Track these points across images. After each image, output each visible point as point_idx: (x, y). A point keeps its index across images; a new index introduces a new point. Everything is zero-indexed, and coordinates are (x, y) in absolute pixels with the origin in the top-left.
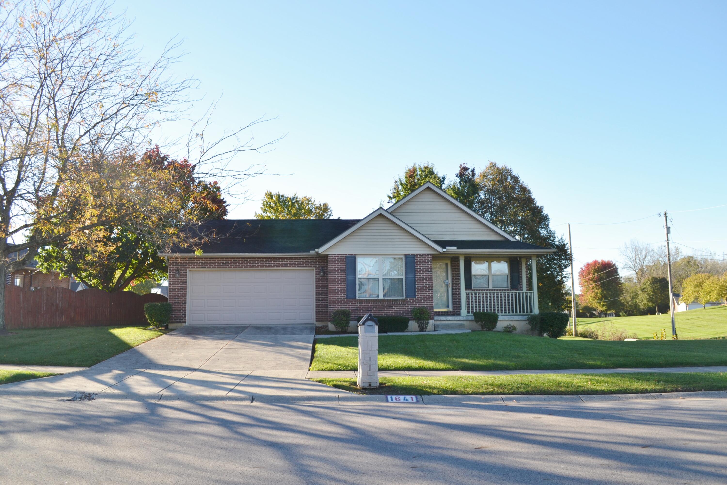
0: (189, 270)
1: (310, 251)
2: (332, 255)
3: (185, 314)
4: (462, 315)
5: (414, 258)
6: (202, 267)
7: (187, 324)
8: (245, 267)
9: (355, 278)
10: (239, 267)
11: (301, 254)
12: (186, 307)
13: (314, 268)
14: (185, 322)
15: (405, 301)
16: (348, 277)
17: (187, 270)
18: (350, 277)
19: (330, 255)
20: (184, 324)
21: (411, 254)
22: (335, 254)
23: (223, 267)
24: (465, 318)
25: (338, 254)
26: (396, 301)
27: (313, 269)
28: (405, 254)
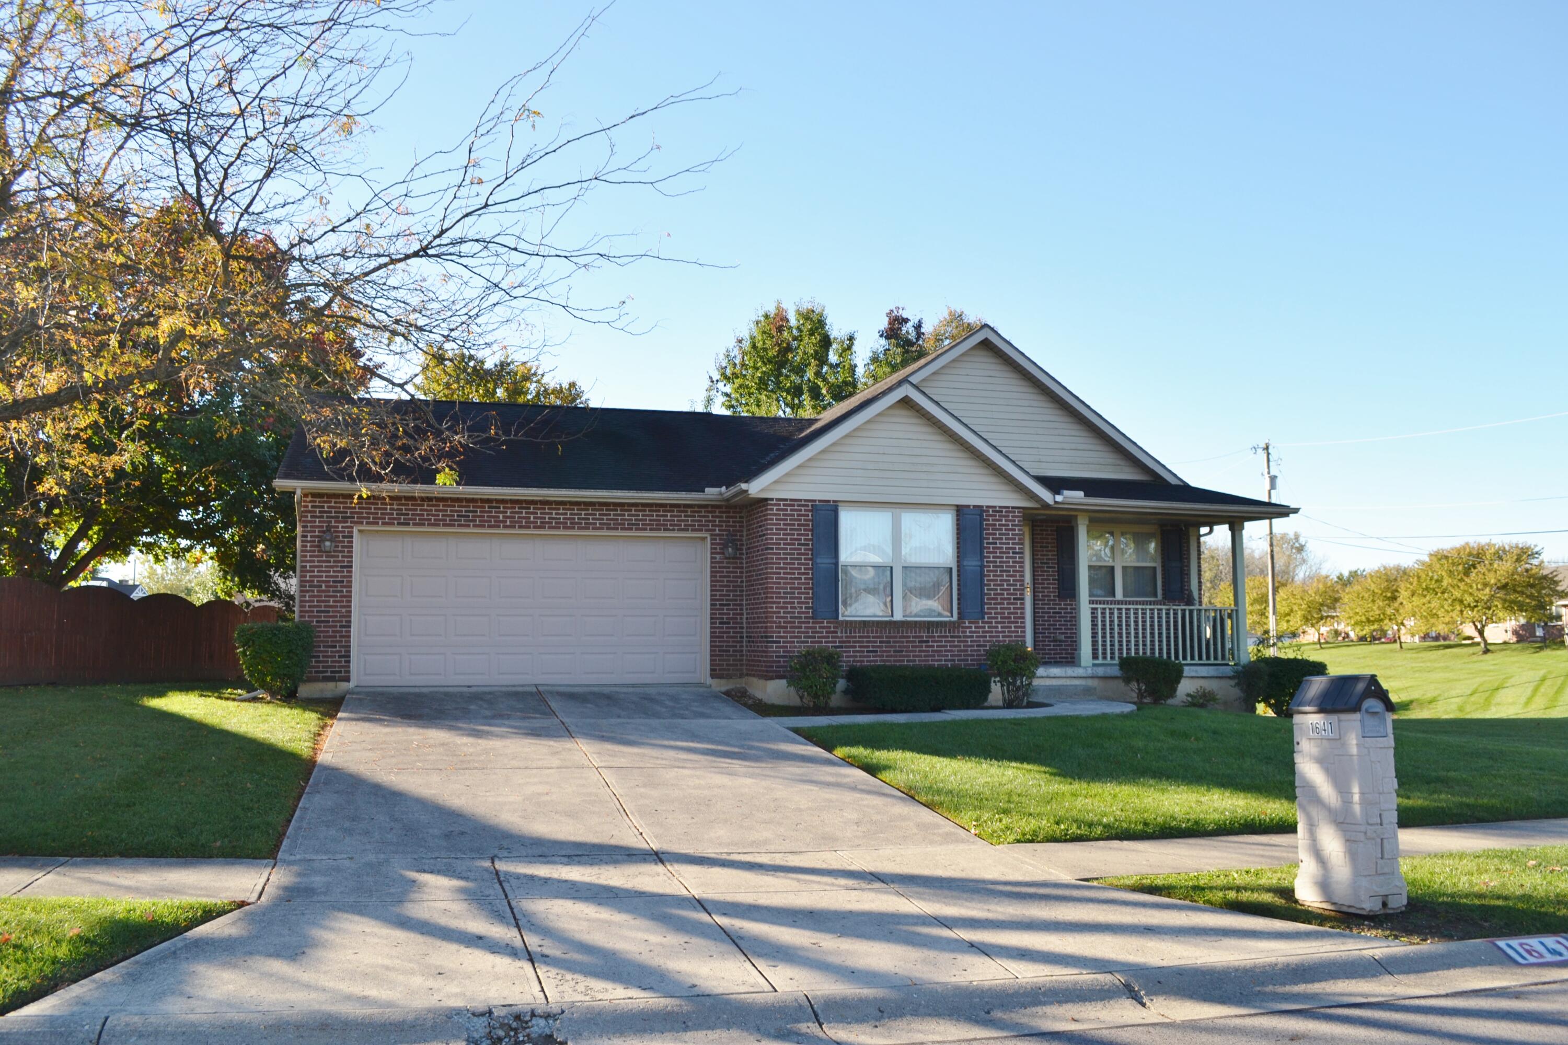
0: (359, 531)
1: (707, 489)
2: (778, 500)
3: (347, 656)
4: (1083, 664)
5: (981, 516)
6: (399, 524)
7: (352, 685)
8: (520, 527)
9: (836, 564)
10: (505, 527)
11: (683, 495)
12: (350, 636)
13: (707, 535)
14: (347, 679)
15: (959, 626)
16: (819, 561)
17: (355, 530)
18: (824, 561)
19: (772, 499)
20: (343, 686)
21: (974, 506)
22: (786, 500)
23: (459, 525)
24: (1090, 671)
25: (791, 500)
26: (937, 627)
27: (704, 539)
28: (957, 506)
